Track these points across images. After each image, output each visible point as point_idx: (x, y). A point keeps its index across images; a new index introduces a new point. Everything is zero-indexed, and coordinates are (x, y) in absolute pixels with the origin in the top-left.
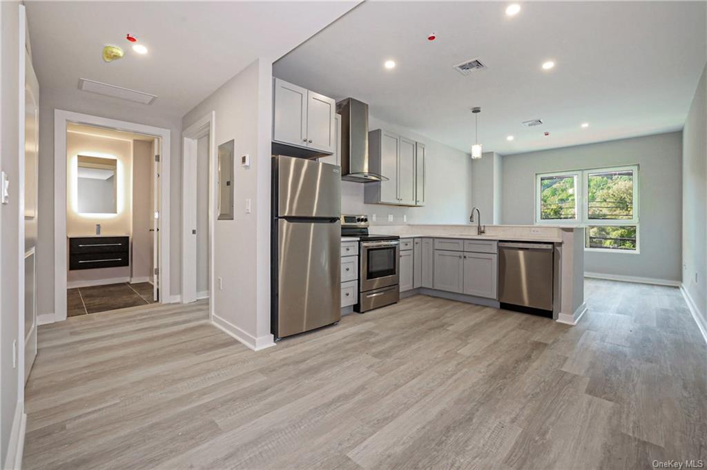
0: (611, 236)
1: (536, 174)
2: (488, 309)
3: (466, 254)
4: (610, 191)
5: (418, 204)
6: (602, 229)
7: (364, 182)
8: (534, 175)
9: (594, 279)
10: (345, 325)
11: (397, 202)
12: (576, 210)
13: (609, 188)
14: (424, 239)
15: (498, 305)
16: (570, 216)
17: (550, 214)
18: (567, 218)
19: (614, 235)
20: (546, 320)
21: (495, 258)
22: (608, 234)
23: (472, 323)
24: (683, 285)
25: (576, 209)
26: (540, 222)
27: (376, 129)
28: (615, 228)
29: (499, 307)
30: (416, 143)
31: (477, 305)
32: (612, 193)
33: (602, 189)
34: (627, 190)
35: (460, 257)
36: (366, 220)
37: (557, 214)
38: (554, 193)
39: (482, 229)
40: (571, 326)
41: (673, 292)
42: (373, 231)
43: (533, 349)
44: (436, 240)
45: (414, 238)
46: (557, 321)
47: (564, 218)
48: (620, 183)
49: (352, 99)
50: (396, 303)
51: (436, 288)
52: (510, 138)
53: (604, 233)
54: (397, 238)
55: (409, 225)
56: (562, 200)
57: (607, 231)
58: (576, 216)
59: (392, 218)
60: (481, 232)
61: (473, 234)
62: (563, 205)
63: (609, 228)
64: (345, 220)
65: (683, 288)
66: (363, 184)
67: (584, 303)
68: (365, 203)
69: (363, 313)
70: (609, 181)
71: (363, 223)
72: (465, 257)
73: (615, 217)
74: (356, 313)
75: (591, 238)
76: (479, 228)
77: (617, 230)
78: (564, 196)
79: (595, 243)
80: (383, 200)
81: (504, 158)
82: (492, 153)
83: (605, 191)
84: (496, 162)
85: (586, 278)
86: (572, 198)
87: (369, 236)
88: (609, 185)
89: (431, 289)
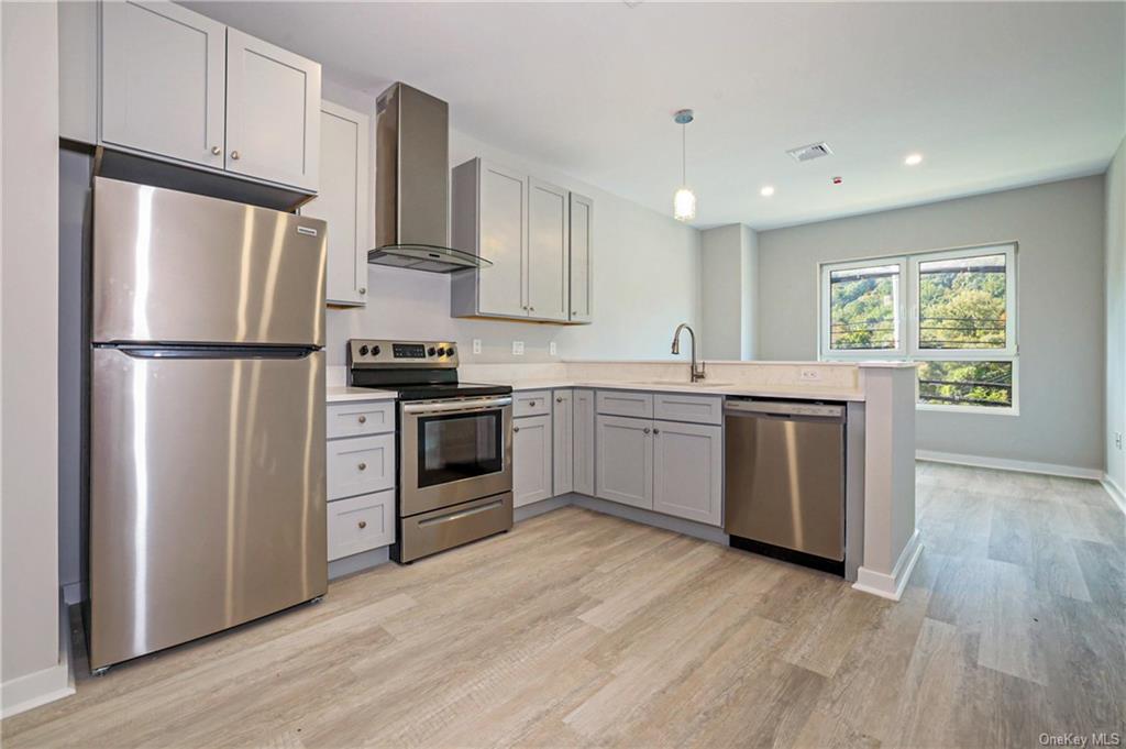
0: (949, 379)
1: (821, 266)
2: (702, 548)
3: (659, 425)
4: (949, 306)
5: (573, 319)
6: (935, 366)
7: (452, 271)
8: (818, 266)
9: (931, 463)
10: (337, 605)
11: (523, 314)
12: (895, 336)
13: (946, 301)
14: (576, 391)
15: (726, 540)
16: (886, 344)
17: (854, 342)
18: (880, 348)
19: (957, 375)
20: (829, 582)
21: (717, 435)
22: (945, 373)
23: (649, 597)
24: (1108, 478)
25: (896, 333)
26: (827, 355)
27: (471, 158)
28: (955, 364)
29: (728, 543)
30: (570, 194)
31: (682, 536)
32: (951, 308)
33: (935, 303)
34: (975, 305)
35: (646, 431)
36: (450, 352)
37: (865, 342)
38: (861, 310)
39: (700, 369)
40: (889, 603)
41: (1091, 492)
42: (468, 376)
43: (786, 704)
44: (599, 393)
45: (553, 390)
46: (853, 586)
47: (876, 348)
48: (963, 293)
49: (405, 87)
50: (505, 532)
51: (599, 496)
52: (767, 191)
53: (938, 372)
54: (506, 391)
55: (563, 362)
56: (873, 321)
57: (944, 369)
58: (897, 345)
59: (479, 347)
60: (697, 376)
61: (681, 381)
62: (876, 327)
63: (946, 364)
64: (395, 352)
65: (1109, 483)
66: (448, 276)
67: (917, 532)
68: (453, 316)
69: (410, 563)
70: (947, 290)
71: (444, 359)
72: (655, 432)
73: (956, 345)
74: (394, 564)
75: (921, 382)
76: (693, 367)
77: (960, 367)
78: (875, 314)
79: (929, 390)
80: (484, 308)
81: (762, 236)
82: (739, 224)
83: (940, 306)
84: (745, 245)
85: (918, 461)
86: (888, 317)
87: (460, 386)
88: (945, 297)
89: (592, 497)
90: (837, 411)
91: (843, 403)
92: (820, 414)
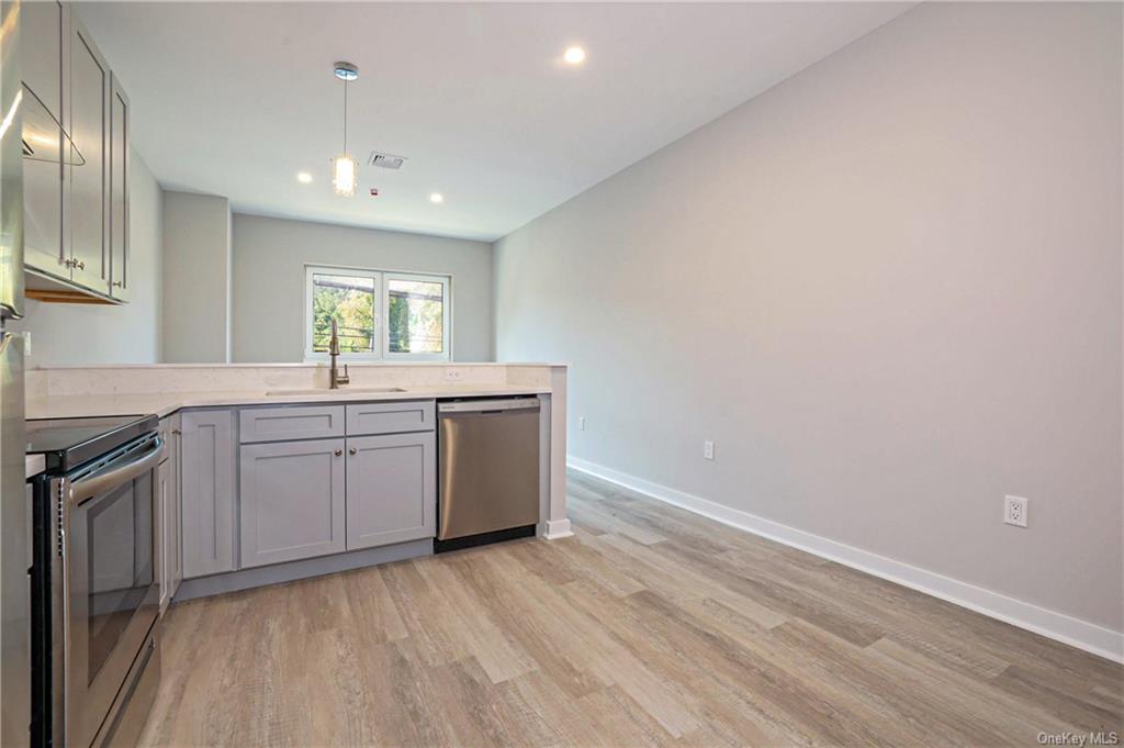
5: (114, 295)
11: (65, 276)
14: (187, 416)
15: (429, 550)
21: (432, 441)
29: (432, 552)
30: (111, 73)
35: (335, 453)
39: (341, 373)
44: (244, 414)
46: (548, 538)
51: (246, 566)
52: (305, 177)
60: (335, 382)
72: (350, 452)
76: (334, 371)
82: (226, 199)
90: (527, 403)
91: (534, 396)
92: (513, 407)
